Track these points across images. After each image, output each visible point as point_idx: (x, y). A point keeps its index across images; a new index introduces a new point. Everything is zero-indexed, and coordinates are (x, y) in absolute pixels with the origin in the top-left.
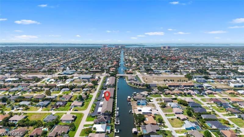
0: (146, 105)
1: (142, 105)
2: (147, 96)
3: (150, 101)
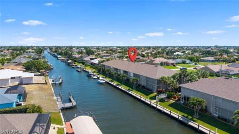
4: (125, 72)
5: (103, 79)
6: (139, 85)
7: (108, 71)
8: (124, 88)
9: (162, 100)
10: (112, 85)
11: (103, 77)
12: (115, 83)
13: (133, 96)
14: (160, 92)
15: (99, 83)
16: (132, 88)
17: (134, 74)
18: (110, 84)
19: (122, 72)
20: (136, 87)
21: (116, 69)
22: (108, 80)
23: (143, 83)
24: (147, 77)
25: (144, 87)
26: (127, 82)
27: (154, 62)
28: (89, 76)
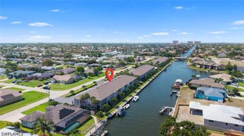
0: (224, 101)
1: (209, 99)
2: (229, 83)
3: (239, 95)
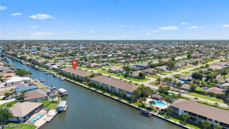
4: (73, 74)
5: (63, 78)
6: (79, 79)
7: (65, 74)
8: (72, 81)
9: (85, 84)
10: (68, 80)
11: (63, 77)
12: (69, 79)
13: (76, 84)
14: (85, 81)
15: (61, 80)
16: (76, 81)
17: (77, 75)
18: (66, 80)
19: (72, 74)
20: (78, 80)
21: (69, 73)
22: (65, 78)
23: (80, 79)
24: (81, 77)
25: (80, 80)
26: (74, 79)
27: (90, 66)
28: (54, 76)
